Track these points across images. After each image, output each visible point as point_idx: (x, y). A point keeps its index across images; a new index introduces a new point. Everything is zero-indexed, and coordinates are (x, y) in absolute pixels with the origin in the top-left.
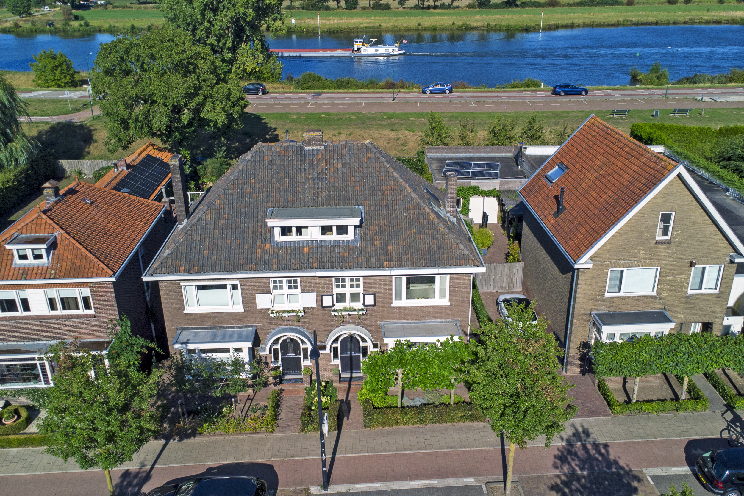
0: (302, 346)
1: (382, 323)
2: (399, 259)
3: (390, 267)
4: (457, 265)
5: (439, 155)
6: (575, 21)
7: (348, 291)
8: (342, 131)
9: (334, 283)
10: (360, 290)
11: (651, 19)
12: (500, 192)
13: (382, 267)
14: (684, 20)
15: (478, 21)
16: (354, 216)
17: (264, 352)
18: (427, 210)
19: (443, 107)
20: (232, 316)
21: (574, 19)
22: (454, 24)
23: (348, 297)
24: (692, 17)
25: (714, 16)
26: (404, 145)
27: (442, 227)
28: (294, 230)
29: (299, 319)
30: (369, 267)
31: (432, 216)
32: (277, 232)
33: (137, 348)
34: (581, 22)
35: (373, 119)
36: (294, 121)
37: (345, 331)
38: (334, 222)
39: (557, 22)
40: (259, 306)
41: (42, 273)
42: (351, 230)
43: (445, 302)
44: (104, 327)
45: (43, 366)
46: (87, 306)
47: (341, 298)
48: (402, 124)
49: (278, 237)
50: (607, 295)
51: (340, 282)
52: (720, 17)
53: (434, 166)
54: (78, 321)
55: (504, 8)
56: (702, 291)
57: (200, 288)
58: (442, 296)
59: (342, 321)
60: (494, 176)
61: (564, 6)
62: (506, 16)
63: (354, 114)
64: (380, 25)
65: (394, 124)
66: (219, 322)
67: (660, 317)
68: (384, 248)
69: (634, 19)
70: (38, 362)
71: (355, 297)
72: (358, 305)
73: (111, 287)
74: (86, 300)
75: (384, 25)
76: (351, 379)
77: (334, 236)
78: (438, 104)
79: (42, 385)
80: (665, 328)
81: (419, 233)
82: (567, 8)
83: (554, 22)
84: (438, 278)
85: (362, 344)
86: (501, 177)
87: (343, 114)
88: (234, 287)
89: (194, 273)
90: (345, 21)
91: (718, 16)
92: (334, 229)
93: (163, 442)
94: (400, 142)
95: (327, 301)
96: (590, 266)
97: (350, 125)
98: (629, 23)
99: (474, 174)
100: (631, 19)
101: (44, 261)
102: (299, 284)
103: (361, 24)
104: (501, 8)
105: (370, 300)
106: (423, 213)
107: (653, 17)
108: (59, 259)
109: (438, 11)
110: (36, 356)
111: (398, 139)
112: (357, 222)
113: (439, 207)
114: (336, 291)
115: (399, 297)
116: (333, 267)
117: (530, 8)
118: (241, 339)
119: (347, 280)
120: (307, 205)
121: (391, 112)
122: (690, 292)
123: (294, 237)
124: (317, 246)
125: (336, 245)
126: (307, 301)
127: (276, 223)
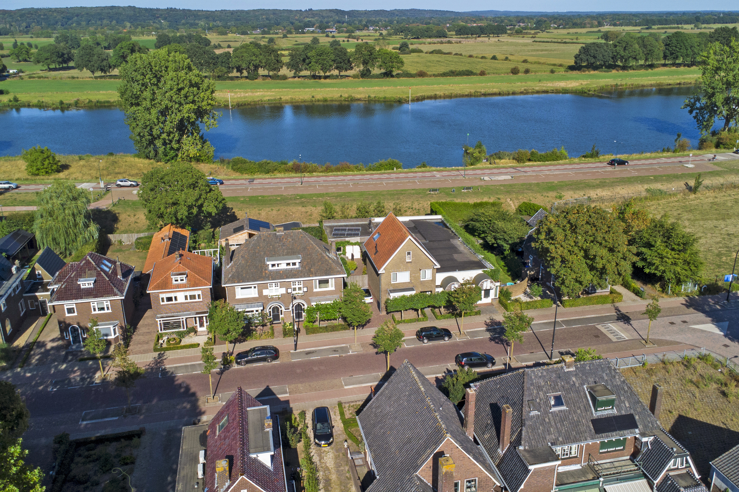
0: (280, 309)
1: (310, 298)
2: (315, 274)
3: (312, 276)
4: (336, 274)
5: (330, 224)
6: (438, 93)
7: (297, 286)
8: (273, 208)
9: (292, 284)
10: (302, 286)
11: (495, 90)
12: (360, 243)
13: (309, 277)
14: (520, 91)
15: (360, 93)
16: (298, 259)
17: (266, 312)
18: (325, 255)
19: (332, 189)
20: (254, 298)
21: (437, 90)
22: (341, 96)
23: (297, 289)
24: (526, 88)
25: (543, 86)
26: (311, 215)
27: (330, 261)
28: (276, 265)
29: (279, 298)
30: (305, 277)
31: (327, 257)
32: (270, 266)
34: (441, 93)
35: (291, 199)
36: (242, 202)
37: (296, 302)
38: (291, 261)
39: (423, 94)
40: (264, 294)
41: (184, 286)
42: (297, 264)
43: (333, 289)
44: (205, 305)
45: (183, 321)
46: (199, 298)
47: (295, 289)
48: (308, 202)
49: (270, 268)
50: (392, 283)
51: (294, 282)
52: (547, 87)
53: (328, 231)
54: (195, 304)
55: (383, 78)
56: (426, 279)
57: (242, 288)
58: (332, 286)
59: (295, 298)
60: (357, 235)
61: (430, 76)
62: (384, 88)
63: (278, 196)
64: (281, 98)
65: (304, 203)
66: (249, 301)
67: (412, 289)
68: (309, 270)
69: (483, 91)
70: (181, 320)
71: (300, 289)
72: (301, 292)
73: (209, 290)
74: (199, 295)
75: (284, 98)
76: (299, 321)
77: (291, 267)
78: (329, 186)
79: (182, 329)
80: (413, 293)
81: (322, 264)
82: (433, 78)
83: (421, 94)
84: (330, 280)
85: (303, 307)
86: (361, 236)
87: (272, 196)
88: (255, 287)
89: (241, 283)
90: (250, 94)
91: (545, 87)
92: (291, 264)
93: (233, 344)
94: (309, 213)
95: (289, 291)
96: (384, 272)
97: (277, 204)
98: (479, 94)
99: (347, 234)
100: (480, 90)
101: (184, 282)
102: (279, 285)
103: (265, 97)
104: (380, 78)
105: (305, 289)
106: (323, 257)
107: (497, 88)
108: (189, 281)
109: (328, 81)
110: (181, 317)
111: (307, 212)
112: (299, 261)
113: (329, 253)
114: (293, 287)
115: (316, 288)
116: (292, 278)
117: (404, 78)
118: (258, 306)
119: (297, 282)
120: (280, 256)
121: (300, 193)
122: (421, 280)
123: (276, 268)
124: (285, 271)
125: (292, 270)
126: (283, 291)
127: (270, 263)
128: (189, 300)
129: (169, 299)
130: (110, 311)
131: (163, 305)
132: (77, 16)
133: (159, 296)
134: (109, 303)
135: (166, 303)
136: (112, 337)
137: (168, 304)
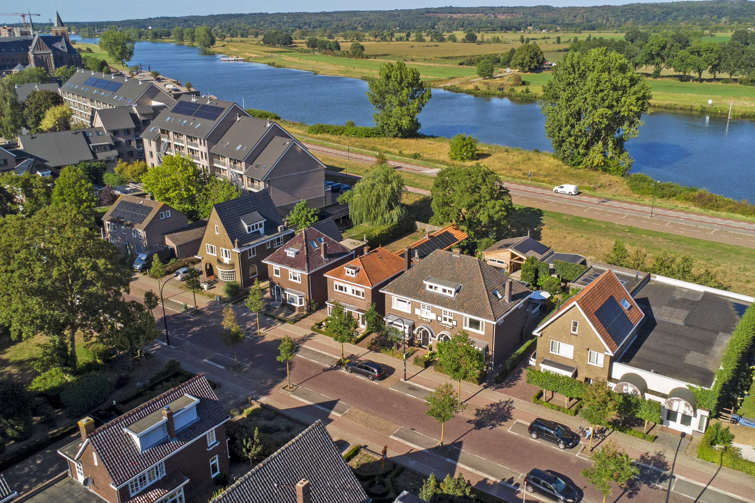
0: (429, 335)
2: (467, 310)
3: (464, 312)
4: (488, 319)
7: (448, 317)
10: (452, 318)
13: (458, 310)
16: (455, 288)
17: (415, 332)
20: (407, 314)
23: (448, 320)
28: (434, 288)
29: (429, 323)
30: (454, 309)
32: (428, 286)
33: (374, 316)
36: (561, 221)
38: (448, 288)
40: (416, 313)
41: (352, 280)
42: (453, 293)
43: (483, 333)
44: (366, 304)
46: (363, 296)
47: (445, 319)
49: (428, 288)
50: (551, 352)
51: (445, 313)
54: (359, 300)
56: (595, 364)
57: (398, 300)
58: (482, 330)
59: (444, 328)
66: (403, 315)
67: (571, 370)
68: (462, 303)
71: (450, 320)
72: (450, 324)
73: (371, 291)
74: (363, 294)
77: (447, 294)
80: (568, 374)
84: (481, 322)
88: (409, 303)
89: (396, 293)
92: (447, 291)
93: (369, 351)
95: (439, 319)
101: (354, 276)
102: (430, 309)
105: (454, 323)
108: (358, 276)
112: (455, 290)
114: (444, 316)
115: (466, 326)
116: (444, 306)
118: (407, 324)
119: (448, 313)
120: (443, 279)
122: (588, 363)
123: (433, 290)
124: (440, 296)
125: (446, 297)
126: (433, 316)
127: (427, 283)
128: (355, 295)
129: (341, 288)
130: (300, 282)
131: (336, 292)
132: (678, 11)
133: (333, 282)
134: (300, 275)
135: (338, 290)
136: (297, 305)
137: (339, 292)
